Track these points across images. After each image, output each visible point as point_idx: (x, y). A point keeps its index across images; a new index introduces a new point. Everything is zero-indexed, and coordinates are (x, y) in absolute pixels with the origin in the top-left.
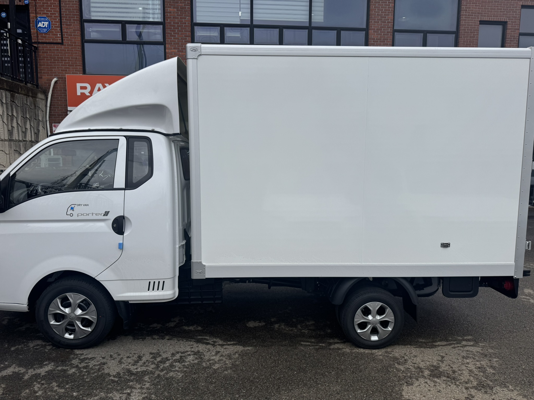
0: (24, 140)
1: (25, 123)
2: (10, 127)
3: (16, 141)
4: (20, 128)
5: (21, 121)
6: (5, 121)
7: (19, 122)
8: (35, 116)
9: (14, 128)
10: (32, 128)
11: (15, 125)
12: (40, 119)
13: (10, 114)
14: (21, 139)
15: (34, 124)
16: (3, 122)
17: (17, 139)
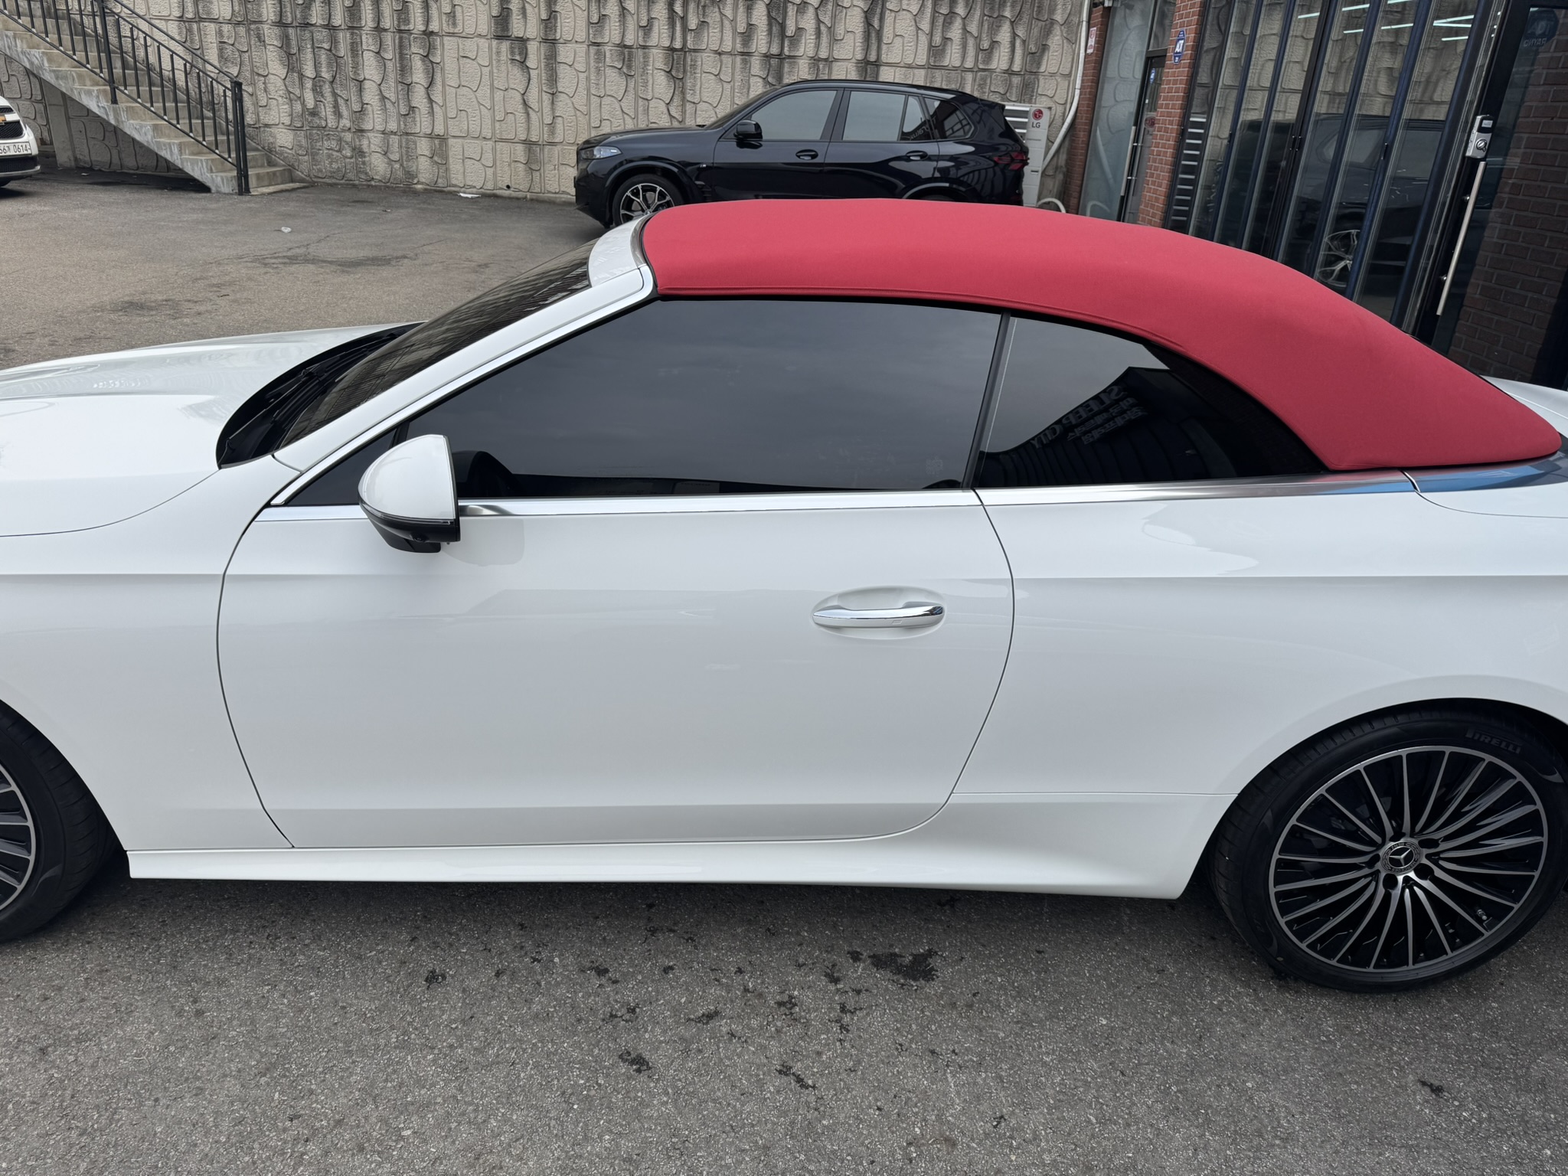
0: (981, 67)
1: (994, 29)
2: (937, 39)
3: (955, 69)
4: (971, 42)
5: (981, 24)
6: (925, 25)
7: (973, 28)
8: (1039, 12)
9: (949, 43)
10: (1018, 43)
11: (955, 32)
12: (1059, 17)
13: (944, 10)
14: (969, 64)
15: (1029, 30)
16: (918, 29)
17: (957, 64)
